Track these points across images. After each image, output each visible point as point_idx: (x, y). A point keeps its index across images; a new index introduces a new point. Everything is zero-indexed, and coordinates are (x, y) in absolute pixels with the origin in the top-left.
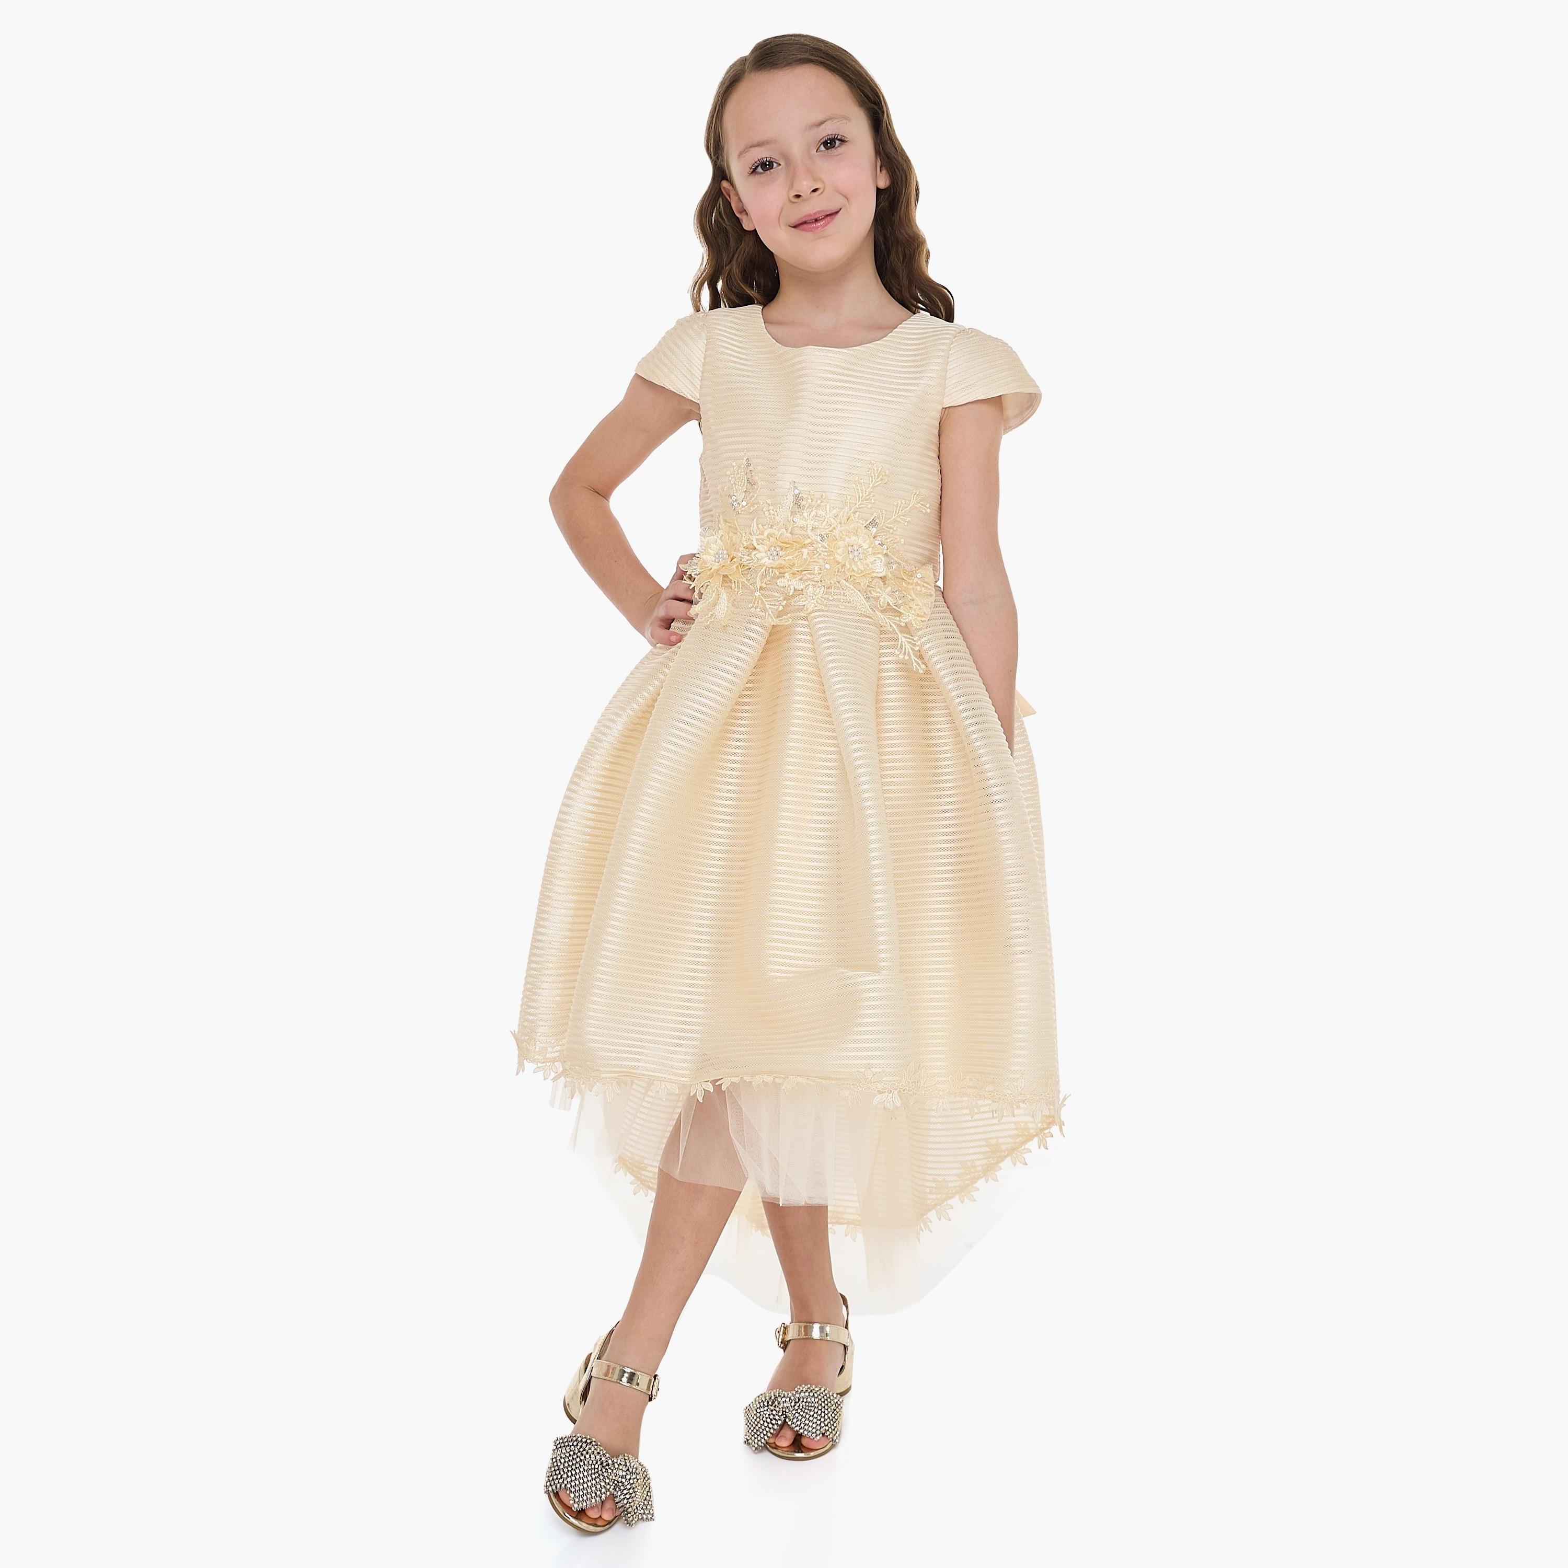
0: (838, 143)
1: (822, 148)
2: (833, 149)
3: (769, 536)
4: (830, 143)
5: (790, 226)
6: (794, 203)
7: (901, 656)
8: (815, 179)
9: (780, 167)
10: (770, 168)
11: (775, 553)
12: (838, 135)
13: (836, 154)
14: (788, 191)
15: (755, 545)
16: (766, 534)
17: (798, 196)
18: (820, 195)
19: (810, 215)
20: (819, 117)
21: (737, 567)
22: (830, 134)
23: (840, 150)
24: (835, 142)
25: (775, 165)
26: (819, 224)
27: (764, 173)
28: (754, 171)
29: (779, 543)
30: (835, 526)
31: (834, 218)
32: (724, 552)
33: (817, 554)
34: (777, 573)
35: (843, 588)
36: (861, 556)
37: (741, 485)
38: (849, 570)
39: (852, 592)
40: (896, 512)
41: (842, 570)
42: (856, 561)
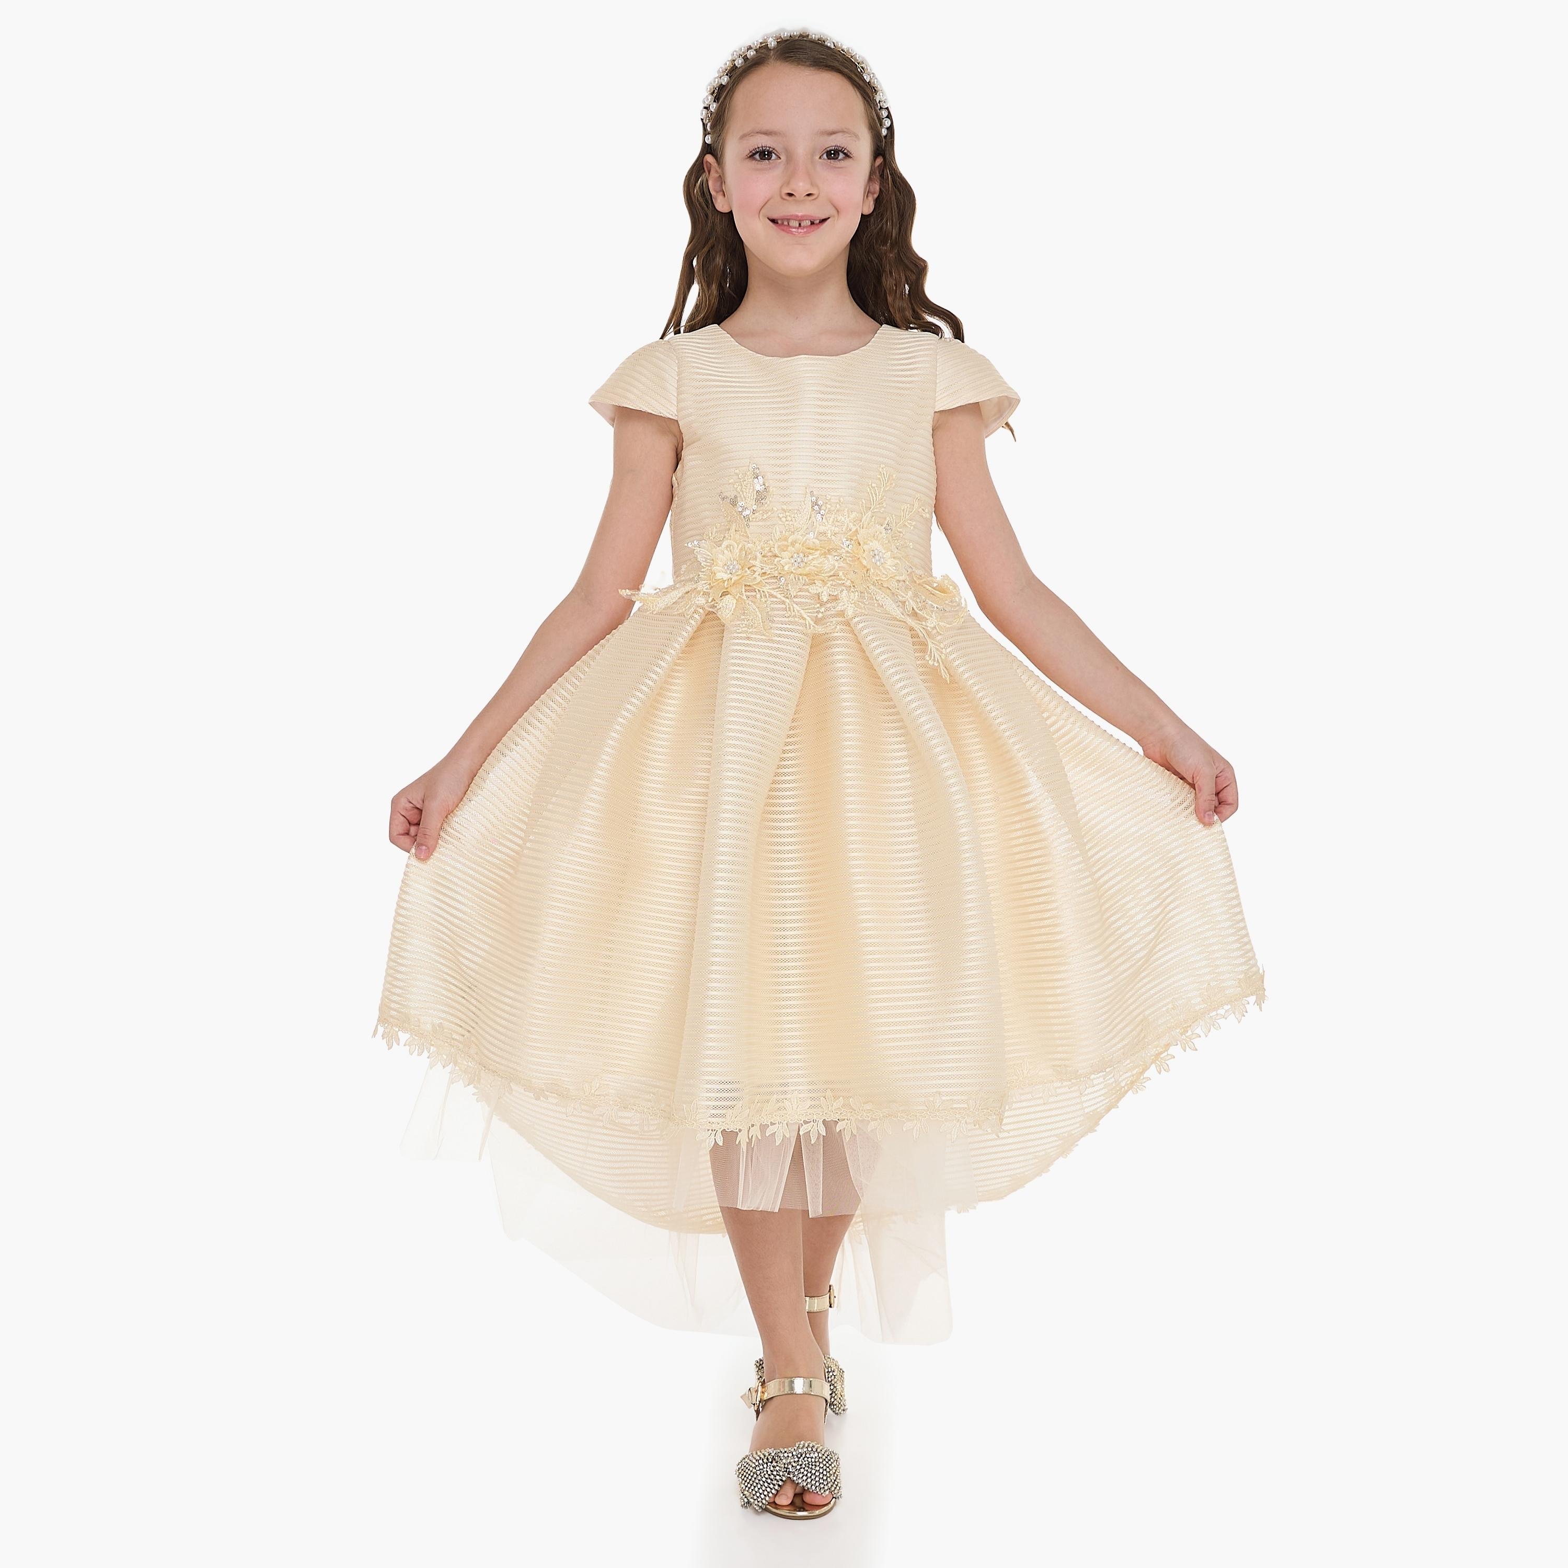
0: (841, 156)
1: (825, 156)
2: (836, 160)
3: (794, 542)
4: (833, 154)
5: (768, 218)
6: (784, 199)
7: (931, 662)
8: (813, 184)
9: (780, 161)
10: (769, 158)
11: (799, 559)
12: (845, 149)
13: (837, 166)
14: (781, 187)
15: (776, 552)
17: (790, 195)
18: (813, 200)
19: (797, 217)
20: (831, 126)
21: (759, 575)
22: (838, 145)
23: (842, 163)
24: (839, 154)
25: (774, 156)
26: (802, 230)
27: (759, 161)
28: (752, 156)
29: (803, 550)
30: (857, 531)
31: (818, 228)
32: (734, 562)
33: (842, 559)
34: (807, 581)
35: (873, 593)
36: (882, 560)
37: (749, 492)
38: (874, 574)
39: (882, 596)
40: (903, 517)
41: (868, 575)
42: (879, 565)
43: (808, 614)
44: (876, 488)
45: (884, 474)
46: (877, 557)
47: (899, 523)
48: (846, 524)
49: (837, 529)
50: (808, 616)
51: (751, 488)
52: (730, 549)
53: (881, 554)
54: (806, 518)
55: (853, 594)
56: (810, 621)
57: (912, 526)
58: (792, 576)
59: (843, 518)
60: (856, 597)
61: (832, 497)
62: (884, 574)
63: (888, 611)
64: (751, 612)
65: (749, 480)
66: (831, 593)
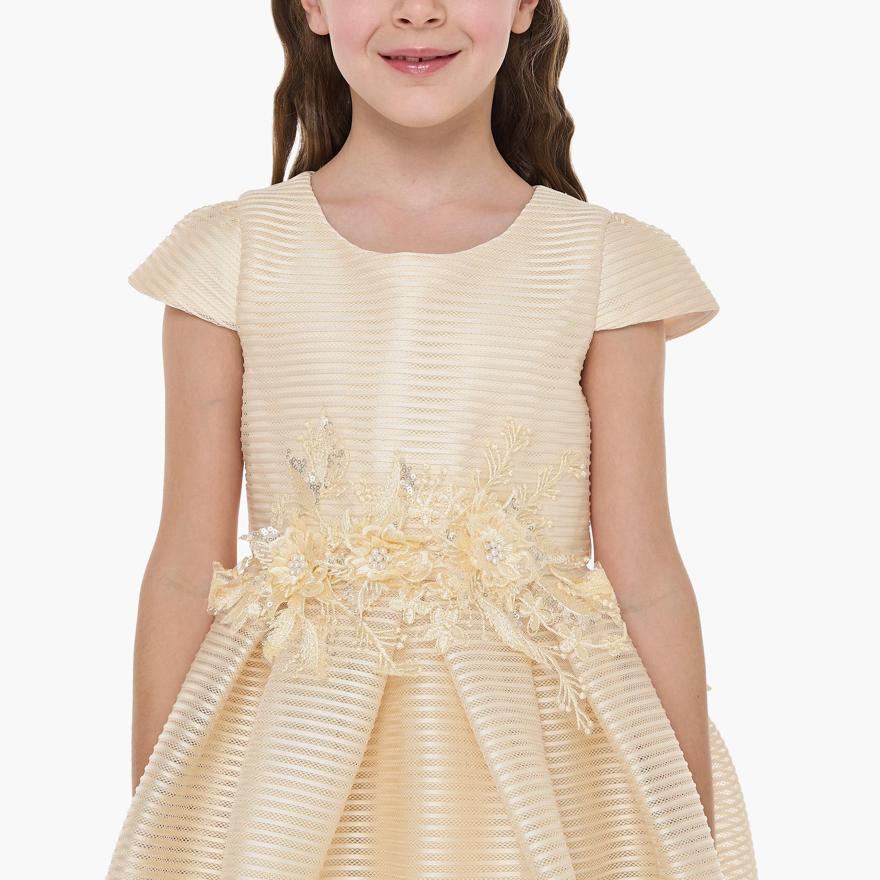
3: (371, 534)
5: (379, 54)
7: (562, 707)
11: (379, 558)
14: (393, 10)
15: (349, 546)
16: (365, 532)
17: (405, 21)
18: (436, 27)
19: (415, 51)
21: (324, 580)
26: (423, 67)
29: (385, 544)
30: (465, 514)
31: (446, 64)
32: (301, 557)
33: (443, 557)
34: (387, 589)
35: (482, 608)
36: (501, 555)
37: (320, 456)
38: (487, 578)
39: (495, 612)
40: (541, 485)
41: (478, 579)
42: (495, 564)
43: (384, 643)
44: (497, 451)
46: (494, 552)
47: (532, 494)
48: (449, 506)
49: (436, 512)
50: (384, 646)
51: (323, 450)
52: (295, 538)
53: (500, 547)
54: (392, 497)
55: (450, 612)
56: (385, 654)
57: (555, 495)
58: (366, 583)
59: (445, 497)
60: (454, 618)
61: (432, 466)
62: (502, 577)
63: (501, 636)
64: (308, 638)
65: (320, 439)
66: (420, 611)
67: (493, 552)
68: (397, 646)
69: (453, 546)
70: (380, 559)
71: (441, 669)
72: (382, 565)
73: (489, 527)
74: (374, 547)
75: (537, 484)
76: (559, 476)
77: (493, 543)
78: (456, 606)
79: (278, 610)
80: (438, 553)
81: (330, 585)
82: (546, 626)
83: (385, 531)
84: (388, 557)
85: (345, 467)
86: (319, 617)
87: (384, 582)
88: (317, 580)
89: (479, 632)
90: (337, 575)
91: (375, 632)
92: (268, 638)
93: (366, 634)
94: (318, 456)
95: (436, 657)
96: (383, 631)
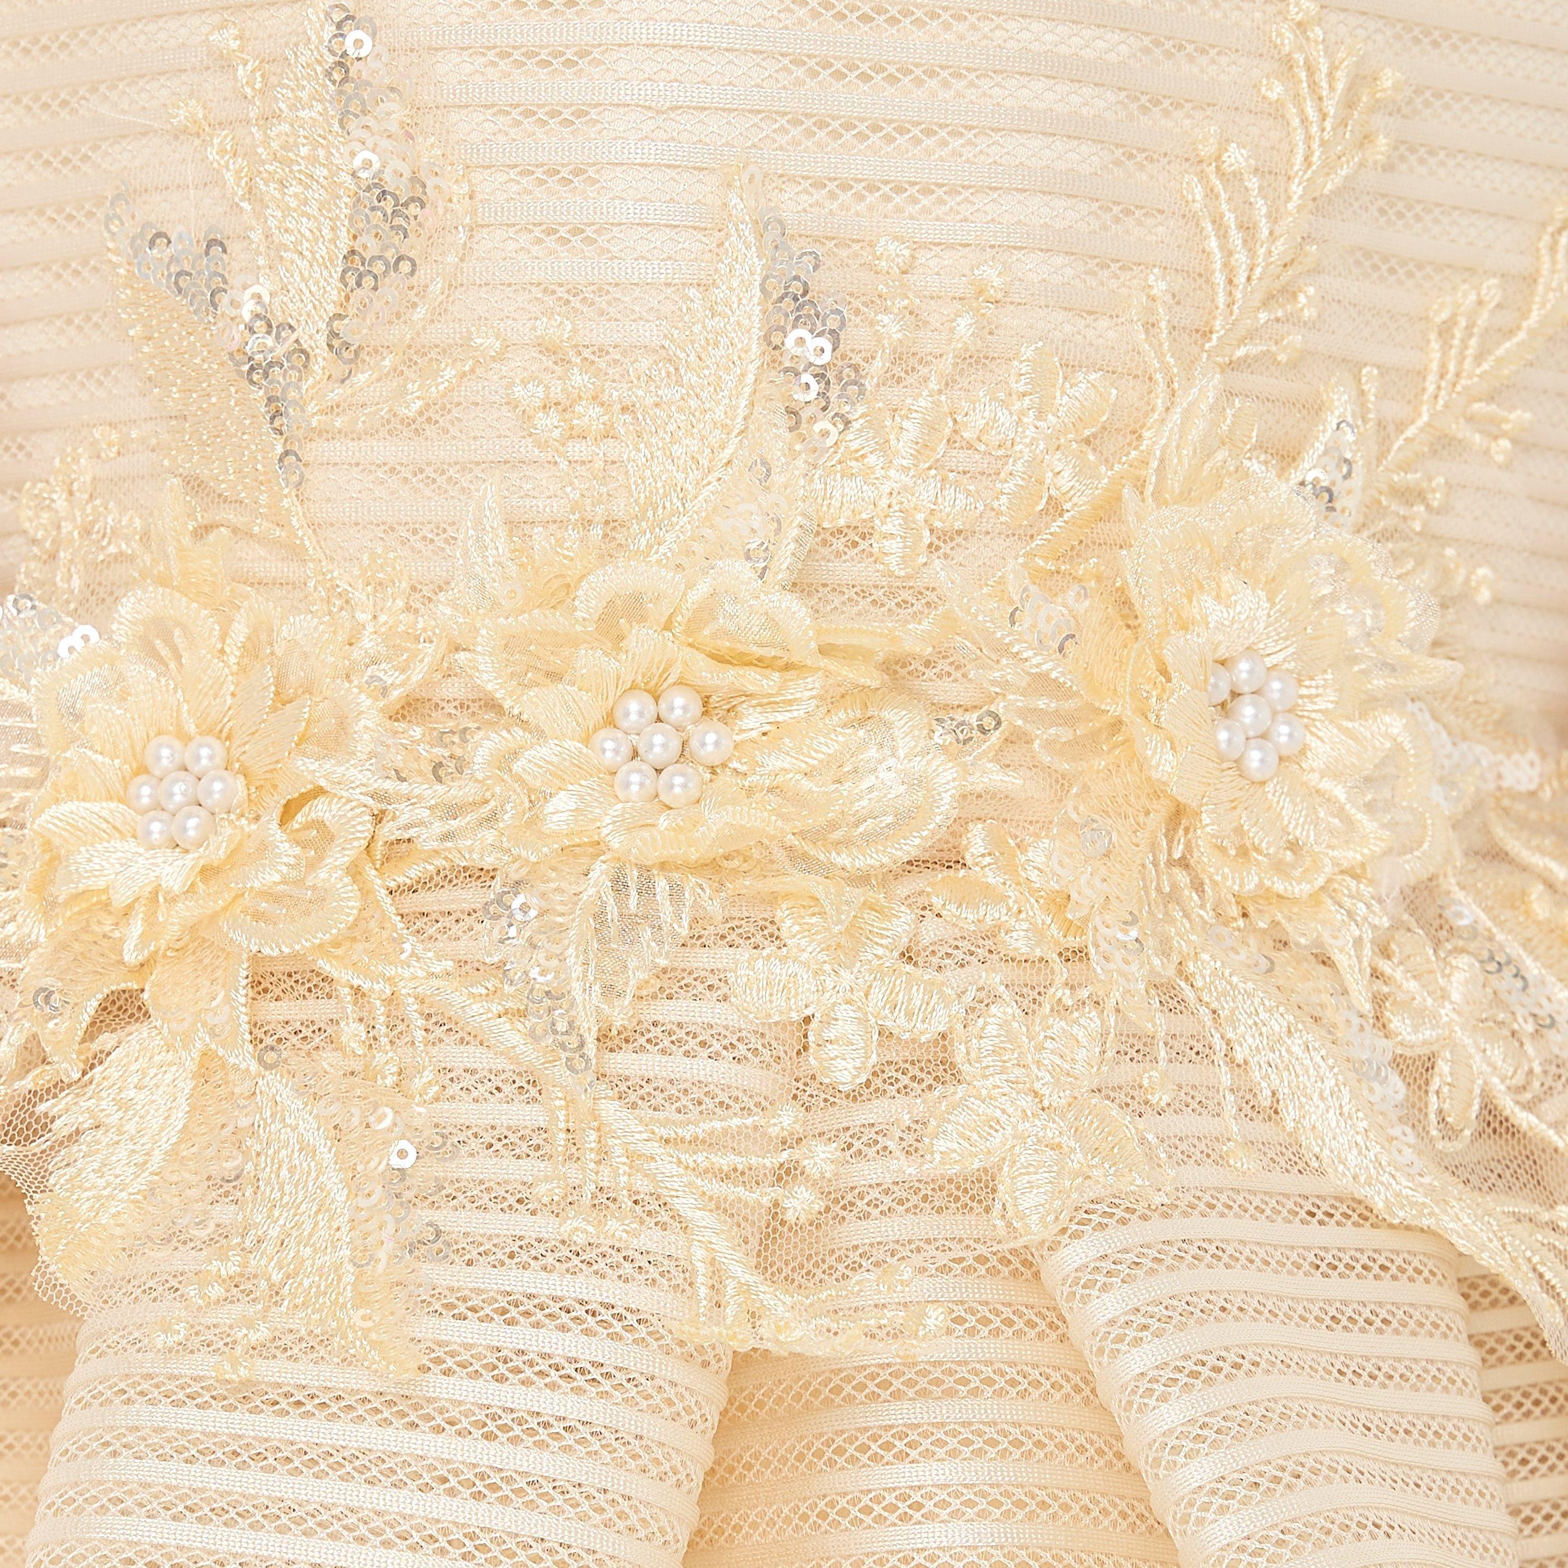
3: (621, 613)
11: (658, 741)
15: (493, 679)
16: (588, 602)
29: (693, 667)
32: (204, 752)
33: (995, 737)
34: (715, 908)
35: (1214, 1005)
36: (1284, 729)
37: (305, 202)
38: (1222, 849)
39: (1277, 1028)
40: (1442, 376)
41: (1177, 855)
42: (1258, 777)
43: (716, 1188)
44: (1253, 183)
45: (1310, 70)
46: (1249, 712)
47: (1400, 427)
48: (1022, 466)
50: (721, 1207)
51: (321, 172)
52: (165, 652)
53: (1276, 685)
54: (719, 414)
55: (1058, 1025)
56: (721, 1245)
57: (1505, 435)
58: (600, 871)
59: (1004, 418)
60: (1082, 1055)
61: (923, 256)
62: (1294, 846)
63: (1317, 1150)
64: (284, 1172)
65: (301, 114)
66: (902, 1021)
67: (1247, 711)
68: (786, 1203)
69: (1054, 675)
70: (664, 746)
71: (1020, 1324)
72: (678, 780)
73: (1228, 580)
74: (634, 687)
75: (1422, 375)
76: (1532, 333)
77: (1244, 666)
78: (1084, 993)
79: (91, 1034)
80: (972, 718)
81: (384, 892)
82: (1507, 1104)
83: (695, 596)
84: (711, 738)
85: (452, 259)
86: (328, 1059)
87: (698, 868)
88: (312, 866)
89: (1204, 1124)
90: (427, 838)
91: (664, 1132)
92: (52, 1180)
93: (610, 1142)
94: (293, 204)
95: (994, 1261)
96: (707, 1126)
